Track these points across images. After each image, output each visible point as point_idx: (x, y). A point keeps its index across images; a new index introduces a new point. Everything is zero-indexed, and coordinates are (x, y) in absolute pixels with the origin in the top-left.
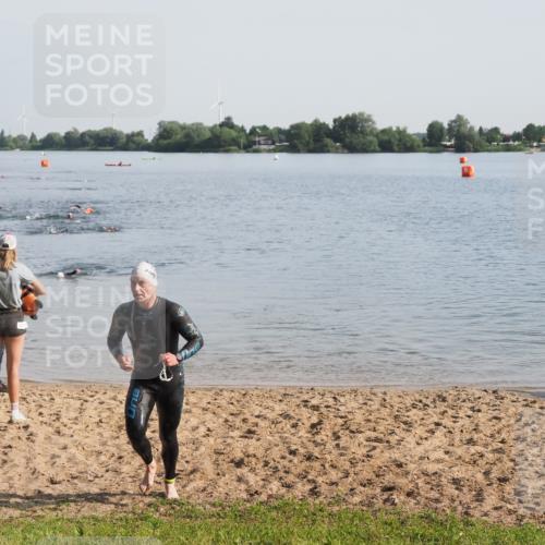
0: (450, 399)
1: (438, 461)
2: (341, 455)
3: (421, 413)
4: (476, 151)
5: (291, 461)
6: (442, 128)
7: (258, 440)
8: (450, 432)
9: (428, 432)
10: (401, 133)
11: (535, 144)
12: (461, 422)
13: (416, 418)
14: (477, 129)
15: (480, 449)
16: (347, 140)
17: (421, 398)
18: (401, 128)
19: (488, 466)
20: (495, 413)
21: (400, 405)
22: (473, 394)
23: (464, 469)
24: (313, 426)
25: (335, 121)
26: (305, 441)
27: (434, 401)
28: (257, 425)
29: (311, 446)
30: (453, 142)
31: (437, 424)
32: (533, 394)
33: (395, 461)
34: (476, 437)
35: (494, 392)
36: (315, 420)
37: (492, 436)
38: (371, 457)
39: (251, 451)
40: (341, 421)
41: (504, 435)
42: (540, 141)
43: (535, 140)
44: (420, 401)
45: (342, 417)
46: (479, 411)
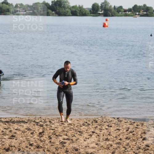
0: (99, 122)
1: (93, 148)
2: (52, 145)
3: (86, 128)
4: (112, 16)
5: (30, 149)
6: (98, 6)
7: (16, 139)
8: (98, 136)
9: (89, 135)
10: (81, 8)
11: (137, 13)
12: (103, 131)
13: (84, 130)
14: (113, 7)
15: (110, 142)
16: (57, 10)
17: (87, 121)
18: (81, 6)
19: (114, 149)
20: (118, 128)
21: (78, 124)
22: (109, 120)
23: (103, 151)
24: (40, 133)
25: (52, 2)
26: (36, 140)
27: (92, 122)
28: (16, 133)
29: (39, 142)
30: (103, 12)
31: (93, 132)
32: (133, 119)
33: (75, 148)
34: (109, 137)
35: (118, 118)
36: (41, 131)
37: (116, 137)
38: (64, 146)
39: (13, 144)
40: (52, 131)
41: (121, 137)
42: (139, 12)
43: (137, 12)
44: (86, 123)
45: (52, 130)
46: (111, 126)
